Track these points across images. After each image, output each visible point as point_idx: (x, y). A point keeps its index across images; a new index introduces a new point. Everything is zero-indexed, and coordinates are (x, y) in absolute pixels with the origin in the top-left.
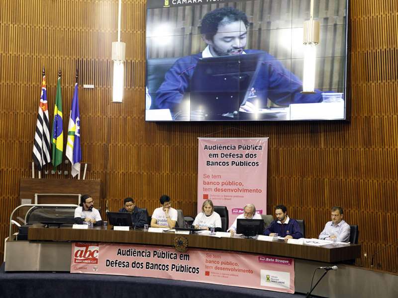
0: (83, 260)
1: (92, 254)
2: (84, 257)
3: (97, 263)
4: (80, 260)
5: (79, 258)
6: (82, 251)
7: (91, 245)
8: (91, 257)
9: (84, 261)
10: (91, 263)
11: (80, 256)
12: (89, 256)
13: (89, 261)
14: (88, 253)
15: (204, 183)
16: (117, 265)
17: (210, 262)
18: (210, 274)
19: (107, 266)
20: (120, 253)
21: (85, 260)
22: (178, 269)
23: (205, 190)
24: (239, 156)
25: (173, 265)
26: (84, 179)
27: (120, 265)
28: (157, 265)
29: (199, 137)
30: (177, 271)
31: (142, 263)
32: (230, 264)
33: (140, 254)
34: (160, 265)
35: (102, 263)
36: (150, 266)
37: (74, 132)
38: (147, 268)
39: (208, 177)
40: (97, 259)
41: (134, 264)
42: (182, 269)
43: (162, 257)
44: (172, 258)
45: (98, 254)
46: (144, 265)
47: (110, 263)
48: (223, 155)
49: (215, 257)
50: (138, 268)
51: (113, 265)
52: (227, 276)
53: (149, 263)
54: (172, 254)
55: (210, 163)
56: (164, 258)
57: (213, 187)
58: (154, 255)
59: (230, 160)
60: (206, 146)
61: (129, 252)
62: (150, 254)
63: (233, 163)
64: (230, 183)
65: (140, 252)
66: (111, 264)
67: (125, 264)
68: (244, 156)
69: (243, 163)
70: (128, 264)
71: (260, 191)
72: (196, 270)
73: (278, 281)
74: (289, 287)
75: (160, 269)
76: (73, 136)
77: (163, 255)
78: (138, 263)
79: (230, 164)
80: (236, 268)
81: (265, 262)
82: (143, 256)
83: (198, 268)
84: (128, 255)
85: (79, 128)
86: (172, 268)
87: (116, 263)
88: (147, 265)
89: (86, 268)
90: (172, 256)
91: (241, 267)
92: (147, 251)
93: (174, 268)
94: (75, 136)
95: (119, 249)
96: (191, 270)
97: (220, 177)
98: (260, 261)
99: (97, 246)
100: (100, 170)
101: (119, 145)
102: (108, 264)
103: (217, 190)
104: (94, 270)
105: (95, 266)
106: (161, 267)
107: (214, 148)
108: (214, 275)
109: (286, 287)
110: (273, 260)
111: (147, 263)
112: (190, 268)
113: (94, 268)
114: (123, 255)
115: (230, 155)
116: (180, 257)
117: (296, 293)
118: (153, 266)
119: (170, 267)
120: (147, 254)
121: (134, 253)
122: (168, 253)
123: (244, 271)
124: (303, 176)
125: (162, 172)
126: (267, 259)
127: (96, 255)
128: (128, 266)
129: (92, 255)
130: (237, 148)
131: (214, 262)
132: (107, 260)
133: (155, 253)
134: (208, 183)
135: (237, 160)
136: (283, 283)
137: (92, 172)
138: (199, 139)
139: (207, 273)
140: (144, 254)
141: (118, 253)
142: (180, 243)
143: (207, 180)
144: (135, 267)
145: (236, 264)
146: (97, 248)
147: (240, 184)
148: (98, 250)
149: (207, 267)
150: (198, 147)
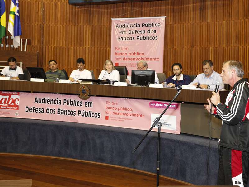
0: (7, 106)
1: (14, 101)
2: (8, 103)
3: (18, 109)
4: (4, 106)
5: (3, 105)
6: (6, 99)
7: (13, 94)
8: (13, 104)
9: (7, 108)
10: (13, 109)
11: (5, 103)
12: (11, 103)
13: (12, 108)
14: (11, 101)
15: (116, 54)
16: (35, 110)
17: (109, 108)
18: (109, 118)
19: (26, 111)
20: (37, 101)
21: (8, 106)
22: (83, 115)
23: (116, 59)
24: (143, 32)
25: (79, 111)
26: (25, 50)
27: (37, 111)
28: (66, 111)
29: (112, 18)
30: (82, 116)
31: (54, 110)
32: (126, 109)
33: (53, 101)
34: (69, 111)
35: (22, 109)
36: (61, 112)
37: (15, 12)
38: (58, 114)
39: (119, 49)
40: (18, 106)
41: (48, 110)
42: (86, 114)
43: (70, 104)
44: (78, 106)
45: (18, 102)
46: (56, 111)
47: (28, 109)
48: (130, 32)
49: (113, 103)
50: (51, 113)
51: (31, 111)
52: (123, 120)
53: (60, 109)
54: (78, 102)
55: (120, 39)
56: (72, 105)
57: (122, 57)
58: (64, 103)
59: (135, 35)
60: (118, 25)
61: (44, 100)
62: (61, 102)
63: (138, 38)
64: (135, 54)
65: (53, 100)
66: (30, 110)
67: (41, 110)
68: (146, 32)
69: (145, 37)
70: (43, 110)
71: (158, 59)
72: (98, 115)
73: (166, 124)
74: (176, 128)
75: (69, 115)
76: (14, 15)
77: (72, 102)
78: (51, 109)
79: (136, 38)
80: (131, 112)
81: (155, 107)
82: (55, 104)
83: (99, 114)
84: (43, 103)
85: (18, 9)
86: (79, 114)
87: (34, 109)
88: (58, 111)
89: (9, 113)
90: (79, 104)
91: (134, 112)
92: (58, 100)
93: (80, 114)
94: (15, 15)
95: (36, 98)
96: (93, 115)
97: (127, 49)
98: (151, 106)
99: (18, 94)
100: (38, 44)
101: (52, 25)
102: (27, 110)
103: (125, 59)
104: (16, 114)
105: (17, 111)
106: (69, 113)
107: (124, 26)
108: (112, 120)
109: (172, 128)
110: (162, 105)
111: (58, 109)
112: (93, 113)
113: (16, 113)
114: (39, 103)
115: (136, 32)
116: (85, 104)
117: (181, 134)
118: (63, 112)
119: (77, 113)
120: (59, 102)
121: (48, 101)
122: (75, 101)
123: (137, 115)
124: (192, 46)
125: (85, 46)
126: (157, 104)
127: (17, 102)
128: (43, 112)
129: (14, 103)
130: (141, 25)
131: (113, 108)
132: (26, 107)
133: (65, 101)
134: (119, 54)
135: (141, 35)
136: (171, 125)
137: (32, 46)
138: (112, 19)
139: (107, 118)
140: (56, 102)
141: (35, 101)
142: (84, 92)
143: (118, 52)
144: (49, 112)
145: (131, 110)
146: (18, 97)
147: (143, 54)
148: (19, 98)
149: (106, 113)
150: (111, 26)
